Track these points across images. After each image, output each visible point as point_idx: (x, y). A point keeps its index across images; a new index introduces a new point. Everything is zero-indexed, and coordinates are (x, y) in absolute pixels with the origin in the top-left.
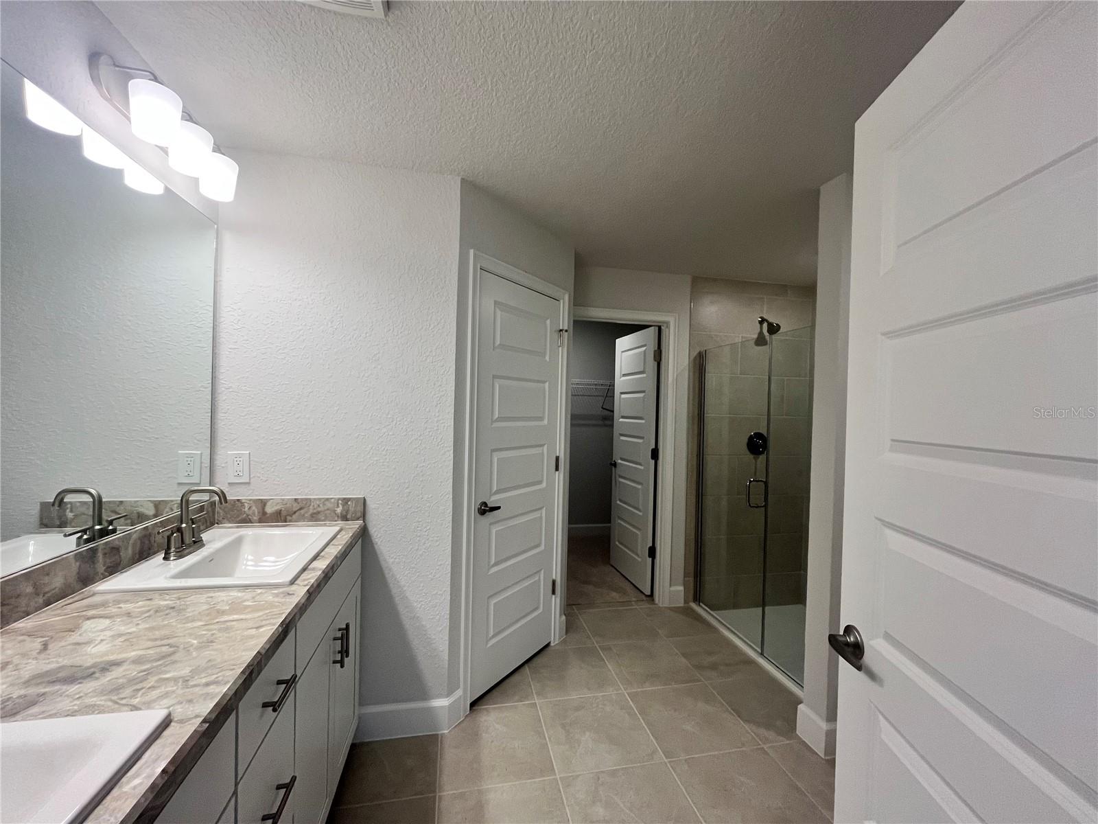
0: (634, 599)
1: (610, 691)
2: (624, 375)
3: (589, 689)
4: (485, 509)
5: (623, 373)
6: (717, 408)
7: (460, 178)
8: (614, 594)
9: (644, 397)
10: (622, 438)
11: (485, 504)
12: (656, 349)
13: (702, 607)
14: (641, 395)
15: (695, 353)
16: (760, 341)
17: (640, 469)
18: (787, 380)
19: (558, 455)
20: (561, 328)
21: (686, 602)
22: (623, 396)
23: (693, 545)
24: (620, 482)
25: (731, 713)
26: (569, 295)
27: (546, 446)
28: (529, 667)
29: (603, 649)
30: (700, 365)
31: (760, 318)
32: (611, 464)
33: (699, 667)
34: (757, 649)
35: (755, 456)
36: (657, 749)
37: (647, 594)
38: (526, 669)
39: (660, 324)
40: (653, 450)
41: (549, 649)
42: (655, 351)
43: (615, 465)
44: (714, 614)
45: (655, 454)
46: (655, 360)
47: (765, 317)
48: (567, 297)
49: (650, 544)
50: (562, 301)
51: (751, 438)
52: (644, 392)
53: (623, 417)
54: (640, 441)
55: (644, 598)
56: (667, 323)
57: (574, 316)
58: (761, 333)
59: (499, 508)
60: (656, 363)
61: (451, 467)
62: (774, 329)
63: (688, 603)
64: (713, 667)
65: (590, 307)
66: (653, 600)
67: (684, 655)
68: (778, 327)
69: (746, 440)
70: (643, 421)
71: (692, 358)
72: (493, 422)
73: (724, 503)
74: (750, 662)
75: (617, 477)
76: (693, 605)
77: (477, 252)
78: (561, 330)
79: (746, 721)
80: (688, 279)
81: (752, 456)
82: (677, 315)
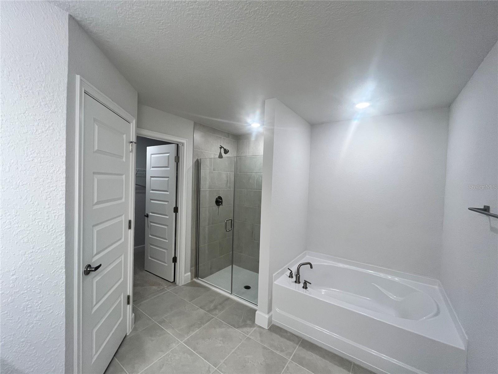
0: (166, 287)
1: (174, 346)
2: (153, 167)
3: (162, 351)
4: (89, 270)
5: (152, 166)
6: (205, 185)
7: (68, 13)
8: (154, 287)
9: (168, 180)
10: (152, 201)
11: (89, 266)
12: (176, 155)
13: (199, 279)
14: (167, 179)
15: (195, 160)
16: (221, 156)
17: (167, 218)
18: (229, 173)
19: (130, 219)
20: (131, 141)
21: (192, 279)
22: (152, 178)
23: (194, 252)
24: (151, 225)
25: (232, 328)
26: (136, 120)
27: (124, 215)
28: (116, 357)
29: (160, 323)
30: (198, 165)
31: (221, 146)
32: (145, 216)
33: (210, 311)
34: (229, 292)
35: (218, 206)
36: (210, 365)
37: (172, 281)
38: (116, 360)
39: (178, 143)
40: (175, 208)
41: (127, 338)
42: (175, 157)
43: (147, 216)
44: (204, 280)
45: (176, 210)
46: (175, 162)
47: (222, 146)
48: (134, 121)
49: (173, 256)
50: (131, 124)
51: (217, 199)
52: (168, 177)
53: (152, 190)
54: (166, 203)
55: (171, 284)
56: (183, 144)
57: (137, 134)
58: (220, 153)
59: (100, 265)
60: (176, 163)
61: (64, 247)
62: (226, 152)
63: (193, 279)
64: (215, 308)
65: (143, 129)
66: (175, 284)
67: (201, 308)
68: (228, 151)
69: (215, 200)
70: (168, 193)
71: (194, 162)
72: (94, 205)
73: (207, 229)
74: (228, 299)
75: (149, 222)
76: (195, 280)
77: (82, 79)
78: (131, 142)
79: (237, 328)
80: (192, 123)
81: (217, 207)
82: (188, 140)
